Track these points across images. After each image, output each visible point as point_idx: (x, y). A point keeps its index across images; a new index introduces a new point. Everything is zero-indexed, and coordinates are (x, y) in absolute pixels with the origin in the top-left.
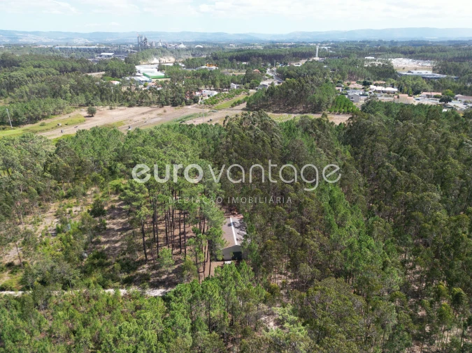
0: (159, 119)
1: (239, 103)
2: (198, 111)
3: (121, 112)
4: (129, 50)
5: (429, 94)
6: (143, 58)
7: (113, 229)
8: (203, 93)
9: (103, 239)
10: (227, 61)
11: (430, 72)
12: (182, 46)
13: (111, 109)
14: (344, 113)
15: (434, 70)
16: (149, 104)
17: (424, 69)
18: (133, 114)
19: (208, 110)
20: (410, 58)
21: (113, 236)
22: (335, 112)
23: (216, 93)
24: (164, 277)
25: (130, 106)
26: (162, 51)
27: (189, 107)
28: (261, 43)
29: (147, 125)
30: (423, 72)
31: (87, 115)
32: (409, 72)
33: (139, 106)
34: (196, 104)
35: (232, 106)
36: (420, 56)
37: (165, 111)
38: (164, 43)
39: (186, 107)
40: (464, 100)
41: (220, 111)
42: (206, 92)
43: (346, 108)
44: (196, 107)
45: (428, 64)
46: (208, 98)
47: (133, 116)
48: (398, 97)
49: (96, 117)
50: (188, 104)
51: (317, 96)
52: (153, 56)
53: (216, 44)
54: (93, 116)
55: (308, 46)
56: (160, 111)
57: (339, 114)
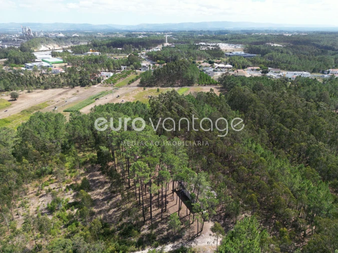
0: (75, 98)
1: (133, 81)
2: (103, 89)
3: (39, 95)
4: (16, 39)
5: (252, 68)
6: (33, 46)
7: (98, 199)
8: (102, 74)
9: (95, 210)
10: (106, 47)
11: (243, 53)
12: (61, 35)
13: (29, 92)
14: (208, 85)
15: (244, 51)
16: (62, 86)
17: (238, 50)
18: (51, 96)
19: (111, 88)
20: (226, 43)
21: (102, 206)
22: (202, 84)
23: (112, 74)
24: (166, 233)
25: (46, 88)
26: (47, 40)
27: (95, 86)
28: (121, 32)
29: (69, 104)
30: (239, 53)
31: (11, 99)
32: (230, 53)
33: (53, 88)
34: (100, 84)
35: (129, 84)
36: (232, 42)
37: (78, 91)
38: (45, 32)
39: (92, 86)
40: (274, 71)
41: (121, 88)
42: (105, 74)
43: (208, 81)
44: (100, 85)
45: (239, 47)
46: (107, 78)
47: (53, 98)
48: (237, 72)
49: (18, 100)
50: (94, 84)
51: (189, 74)
52: (40, 44)
53: (87, 33)
54: (15, 100)
55: (156, 34)
56: (73, 91)
57: (205, 86)
